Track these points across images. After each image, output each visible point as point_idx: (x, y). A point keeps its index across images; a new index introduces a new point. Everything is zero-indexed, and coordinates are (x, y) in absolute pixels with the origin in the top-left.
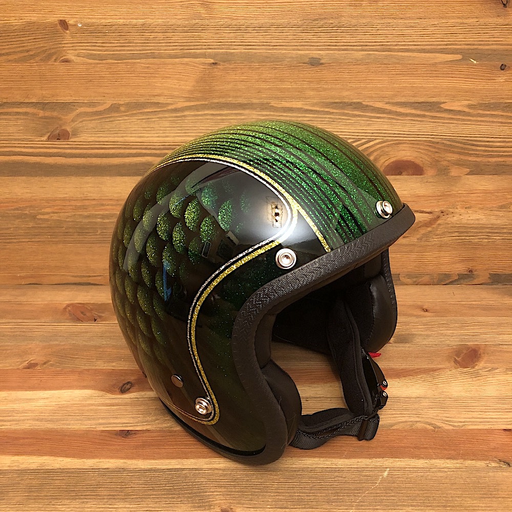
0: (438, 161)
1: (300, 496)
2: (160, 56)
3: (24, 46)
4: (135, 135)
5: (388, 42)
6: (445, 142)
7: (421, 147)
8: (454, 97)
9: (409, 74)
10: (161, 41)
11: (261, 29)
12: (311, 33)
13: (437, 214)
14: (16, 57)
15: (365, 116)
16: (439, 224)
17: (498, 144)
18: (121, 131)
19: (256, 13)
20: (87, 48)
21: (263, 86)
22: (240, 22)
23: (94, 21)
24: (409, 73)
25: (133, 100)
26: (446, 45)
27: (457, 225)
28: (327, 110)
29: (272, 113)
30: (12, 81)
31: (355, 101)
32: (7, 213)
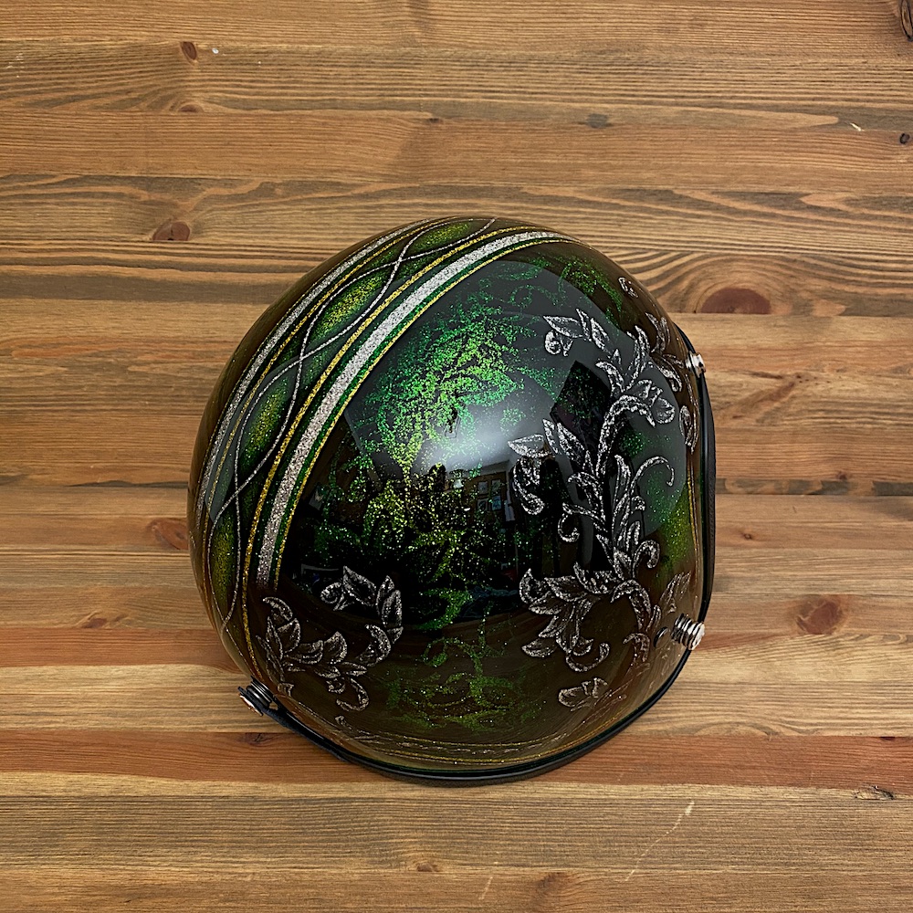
0: (793, 291)
1: (547, 846)
2: (345, 106)
3: (122, 84)
4: (297, 236)
5: (718, 92)
6: (806, 259)
7: (768, 267)
8: (823, 185)
9: (750, 146)
10: (348, 81)
11: (512, 65)
12: (594, 73)
13: (790, 379)
14: (107, 101)
15: (677, 214)
16: (794, 397)
17: (894, 265)
18: (275, 228)
19: (505, 39)
20: (226, 89)
21: (512, 159)
22: (477, 53)
23: (239, 44)
24: (752, 143)
25: (297, 177)
26: (813, 99)
27: (823, 400)
28: (614, 201)
29: (524, 205)
30: (100, 141)
31: (661, 187)
32: (79, 361)
